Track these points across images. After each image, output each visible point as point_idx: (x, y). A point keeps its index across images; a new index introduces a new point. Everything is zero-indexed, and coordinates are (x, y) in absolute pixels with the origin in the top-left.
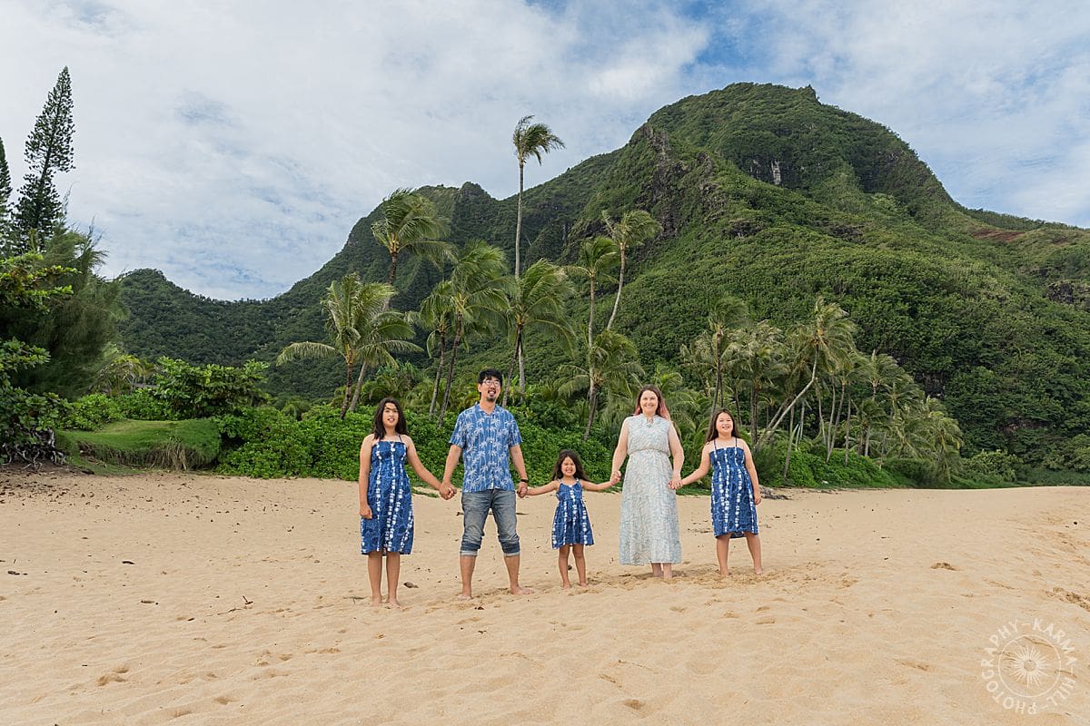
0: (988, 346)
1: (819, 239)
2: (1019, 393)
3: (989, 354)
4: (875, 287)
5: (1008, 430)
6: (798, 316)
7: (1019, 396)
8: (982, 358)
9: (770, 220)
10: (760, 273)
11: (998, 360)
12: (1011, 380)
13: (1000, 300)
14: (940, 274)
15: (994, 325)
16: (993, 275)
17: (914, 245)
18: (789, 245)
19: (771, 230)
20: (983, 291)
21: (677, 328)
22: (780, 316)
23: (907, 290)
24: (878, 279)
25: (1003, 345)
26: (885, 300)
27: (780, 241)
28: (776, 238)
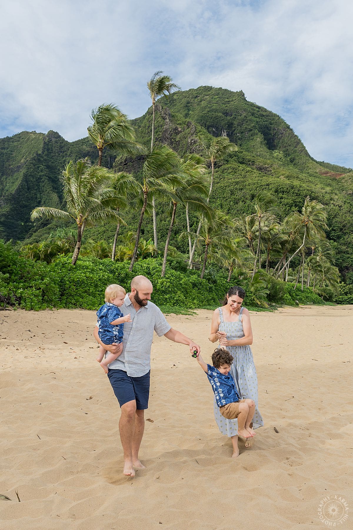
0: (334, 230)
1: (252, 172)
2: (348, 254)
3: (335, 234)
4: (282, 198)
5: (344, 272)
6: (243, 213)
7: (348, 255)
8: (331, 236)
9: (227, 161)
10: (223, 189)
11: (339, 237)
12: (344, 248)
13: (340, 207)
14: (312, 193)
15: (337, 219)
16: (336, 194)
17: (297, 177)
18: (237, 174)
19: (227, 166)
20: (332, 202)
21: (180, 217)
22: (234, 212)
23: (297, 200)
24: (283, 194)
25: (341, 230)
26: (286, 205)
27: (232, 172)
28: (230, 170)
